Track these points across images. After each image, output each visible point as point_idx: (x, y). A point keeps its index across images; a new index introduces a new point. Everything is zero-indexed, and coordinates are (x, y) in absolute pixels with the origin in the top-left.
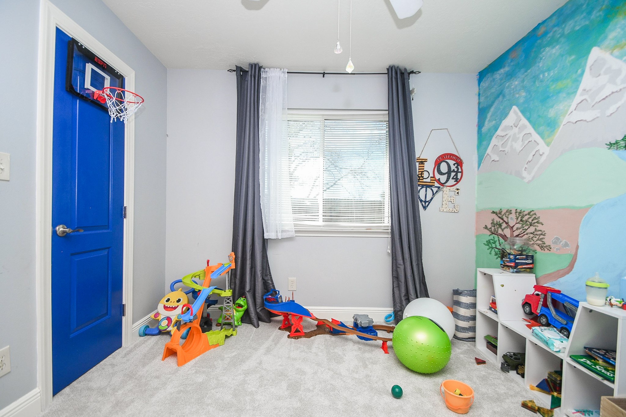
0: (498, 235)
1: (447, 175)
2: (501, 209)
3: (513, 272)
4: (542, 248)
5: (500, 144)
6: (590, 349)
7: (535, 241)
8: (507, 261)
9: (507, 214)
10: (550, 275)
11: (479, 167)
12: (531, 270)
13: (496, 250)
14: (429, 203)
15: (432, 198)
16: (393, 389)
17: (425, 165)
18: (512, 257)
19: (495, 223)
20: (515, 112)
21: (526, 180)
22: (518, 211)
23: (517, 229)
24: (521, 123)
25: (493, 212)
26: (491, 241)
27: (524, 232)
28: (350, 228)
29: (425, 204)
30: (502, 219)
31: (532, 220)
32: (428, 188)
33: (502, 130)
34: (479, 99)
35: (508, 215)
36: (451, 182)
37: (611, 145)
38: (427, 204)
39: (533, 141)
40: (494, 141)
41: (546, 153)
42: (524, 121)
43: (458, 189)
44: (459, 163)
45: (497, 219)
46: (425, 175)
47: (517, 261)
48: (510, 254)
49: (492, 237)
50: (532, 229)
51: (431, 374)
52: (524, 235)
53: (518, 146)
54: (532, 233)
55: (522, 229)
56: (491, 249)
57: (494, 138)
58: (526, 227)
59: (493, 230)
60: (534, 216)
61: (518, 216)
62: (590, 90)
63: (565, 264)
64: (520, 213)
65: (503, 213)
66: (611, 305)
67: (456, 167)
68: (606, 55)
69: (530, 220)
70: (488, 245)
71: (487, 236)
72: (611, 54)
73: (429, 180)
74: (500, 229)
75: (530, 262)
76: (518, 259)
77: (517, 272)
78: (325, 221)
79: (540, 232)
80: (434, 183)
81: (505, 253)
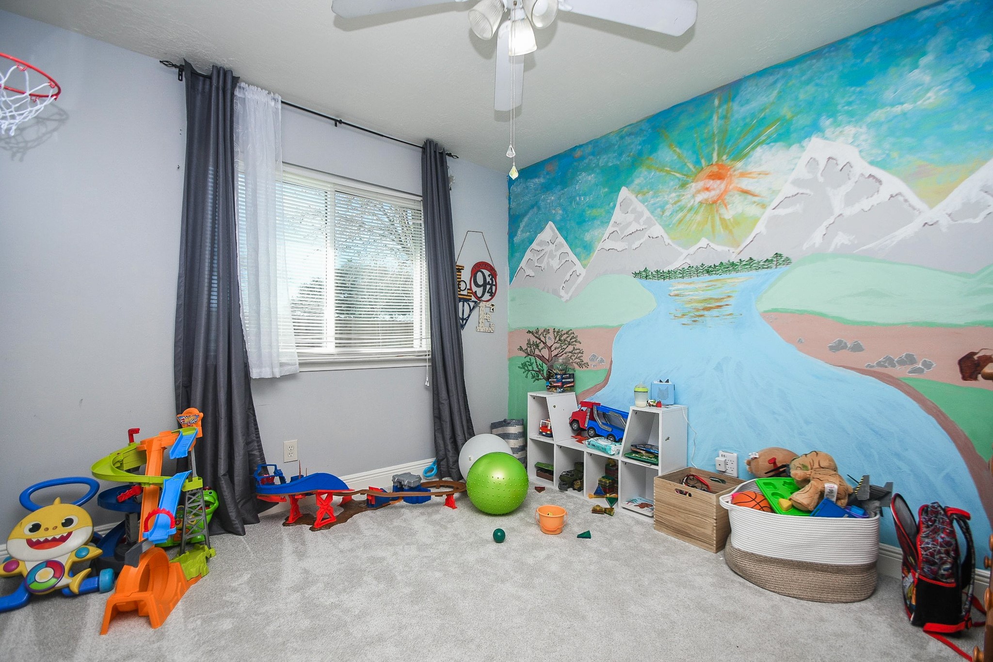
0: (534, 356)
1: (482, 287)
2: (538, 329)
3: (560, 392)
4: (580, 365)
5: (535, 259)
6: (636, 446)
7: (574, 359)
8: (553, 382)
9: (544, 333)
10: (588, 390)
11: (511, 282)
12: (572, 389)
13: (533, 372)
14: (467, 320)
15: (469, 315)
16: (495, 534)
17: (462, 274)
18: (559, 376)
19: (532, 343)
20: (551, 228)
21: (564, 300)
22: (556, 330)
23: (555, 349)
24: (558, 241)
25: (529, 331)
26: (527, 363)
27: (562, 352)
28: (375, 356)
29: (463, 322)
30: (540, 339)
31: (570, 339)
32: (465, 303)
33: (538, 244)
34: (509, 203)
35: (546, 334)
36: (487, 296)
37: (636, 275)
38: (464, 321)
39: (570, 261)
40: (528, 255)
41: (583, 274)
42: (561, 239)
43: (493, 305)
44: (494, 274)
45: (533, 339)
46: (463, 286)
47: (563, 380)
48: (556, 374)
49: (528, 359)
50: (570, 348)
51: (510, 512)
52: (563, 354)
53: (555, 263)
54: (570, 352)
55: (560, 348)
56: (527, 372)
57: (528, 251)
58: (565, 347)
59: (529, 351)
60: (573, 335)
61: (556, 335)
62: (621, 224)
63: (602, 378)
64: (558, 332)
65: (540, 333)
66: (650, 405)
67: (491, 279)
68: (633, 197)
69: (568, 339)
70: (524, 368)
71: (522, 357)
72: (636, 197)
73: (465, 293)
74: (537, 350)
75: (572, 380)
76: (564, 379)
77: (563, 392)
78: (340, 347)
79: (578, 351)
80: (471, 296)
81: (551, 373)
